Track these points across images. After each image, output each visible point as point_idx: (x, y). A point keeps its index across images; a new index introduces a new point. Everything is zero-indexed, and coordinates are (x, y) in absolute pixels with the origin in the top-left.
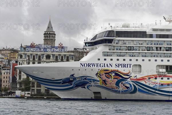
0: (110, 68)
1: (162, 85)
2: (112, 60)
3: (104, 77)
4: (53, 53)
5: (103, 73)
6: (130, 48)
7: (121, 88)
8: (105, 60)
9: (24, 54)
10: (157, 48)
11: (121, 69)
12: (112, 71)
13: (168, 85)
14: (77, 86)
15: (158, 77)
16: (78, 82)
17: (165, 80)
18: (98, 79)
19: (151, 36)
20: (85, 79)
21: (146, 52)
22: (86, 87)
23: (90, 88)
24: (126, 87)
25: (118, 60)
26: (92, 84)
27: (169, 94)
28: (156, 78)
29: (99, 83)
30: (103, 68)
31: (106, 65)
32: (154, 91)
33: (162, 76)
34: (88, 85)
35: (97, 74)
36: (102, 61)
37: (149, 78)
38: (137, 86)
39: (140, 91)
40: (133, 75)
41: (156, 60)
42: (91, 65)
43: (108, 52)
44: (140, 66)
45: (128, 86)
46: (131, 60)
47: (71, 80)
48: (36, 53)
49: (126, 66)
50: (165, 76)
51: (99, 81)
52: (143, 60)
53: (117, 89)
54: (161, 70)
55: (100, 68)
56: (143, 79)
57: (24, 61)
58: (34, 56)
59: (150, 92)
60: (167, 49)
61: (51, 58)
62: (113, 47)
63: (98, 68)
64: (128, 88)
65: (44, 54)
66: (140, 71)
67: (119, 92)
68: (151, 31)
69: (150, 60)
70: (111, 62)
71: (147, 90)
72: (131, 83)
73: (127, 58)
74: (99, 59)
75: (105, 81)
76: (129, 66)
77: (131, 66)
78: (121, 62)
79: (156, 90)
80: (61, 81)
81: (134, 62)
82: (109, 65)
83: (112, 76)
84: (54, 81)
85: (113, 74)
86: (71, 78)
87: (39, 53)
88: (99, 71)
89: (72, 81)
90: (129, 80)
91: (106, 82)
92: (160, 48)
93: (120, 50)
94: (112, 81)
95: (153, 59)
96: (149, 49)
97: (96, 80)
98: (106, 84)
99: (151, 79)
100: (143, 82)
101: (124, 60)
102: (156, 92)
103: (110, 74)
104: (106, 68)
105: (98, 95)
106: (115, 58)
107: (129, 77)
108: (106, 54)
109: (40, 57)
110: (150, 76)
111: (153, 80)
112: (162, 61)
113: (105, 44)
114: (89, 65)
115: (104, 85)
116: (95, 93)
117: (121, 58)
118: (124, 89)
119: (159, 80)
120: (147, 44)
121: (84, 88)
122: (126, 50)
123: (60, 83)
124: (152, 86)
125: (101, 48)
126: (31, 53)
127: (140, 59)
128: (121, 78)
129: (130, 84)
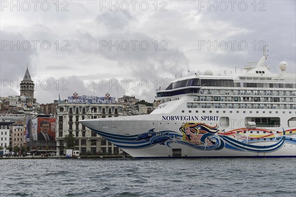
0: (196, 122)
1: (252, 139)
2: (197, 112)
3: (189, 132)
4: (100, 105)
5: (188, 127)
6: (217, 99)
7: (207, 144)
8: (190, 112)
9: (65, 106)
10: (244, 98)
11: (207, 123)
12: (198, 125)
13: (258, 139)
14: (155, 142)
15: (247, 131)
16: (157, 138)
17: (255, 134)
18: (182, 134)
19: (238, 85)
20: (167, 134)
21: (234, 102)
22: (165, 143)
23: (169, 145)
24: (212, 142)
25: (204, 112)
26: (174, 139)
27: (258, 149)
28: (245, 132)
29: (182, 139)
30: (188, 121)
31: (191, 118)
32: (242, 146)
33: (251, 129)
34: (168, 141)
35: (181, 128)
36: (186, 114)
37: (238, 132)
38: (224, 141)
39: (227, 146)
40: (220, 129)
41: (244, 112)
42: (175, 118)
43: (192, 103)
44: (227, 118)
45: (215, 141)
46: (217, 112)
47: (149, 135)
48: (80, 105)
49: (213, 119)
50: (254, 129)
51: (182, 136)
52: (231, 112)
53: (202, 145)
54: (250, 123)
55: (185, 122)
56: (231, 133)
57: (66, 114)
58: (77, 109)
59: (238, 148)
60: (256, 99)
61: (97, 110)
62: (197, 97)
63: (182, 121)
64: (214, 143)
65: (89, 107)
66: (228, 125)
67: (203, 148)
68: (238, 79)
69: (238, 112)
70: (197, 115)
71: (235, 145)
72: (219, 138)
73: (214, 110)
74: (183, 111)
75: (189, 136)
76: (216, 118)
77: (219, 118)
78: (207, 114)
79: (245, 145)
80: (137, 137)
81: (221, 114)
82: (194, 118)
83: (198, 130)
84: (128, 137)
85: (199, 128)
86: (150, 133)
87: (83, 105)
88: (184, 124)
89: (150, 137)
90: (216, 134)
91: (191, 138)
92: (248, 98)
93: (205, 100)
94: (197, 136)
95: (241, 110)
96: (237, 99)
97: (179, 135)
98: (190, 140)
99: (240, 133)
100: (231, 137)
101: (211, 112)
102: (245, 147)
103: (195, 128)
104: (192, 121)
105: (178, 153)
106: (200, 110)
107: (216, 131)
108: (190, 106)
109: (84, 109)
110: (239, 129)
111: (242, 134)
112: (251, 112)
113: (190, 94)
114: (172, 118)
115: (187, 141)
116: (174, 150)
117: (207, 110)
118: (210, 145)
119: (248, 134)
120: (234, 94)
121: (164, 144)
122: (213, 101)
123: (134, 139)
124: (240, 141)
125: (184, 99)
126: (74, 105)
127: (228, 110)
128: (207, 133)
129: (217, 139)
